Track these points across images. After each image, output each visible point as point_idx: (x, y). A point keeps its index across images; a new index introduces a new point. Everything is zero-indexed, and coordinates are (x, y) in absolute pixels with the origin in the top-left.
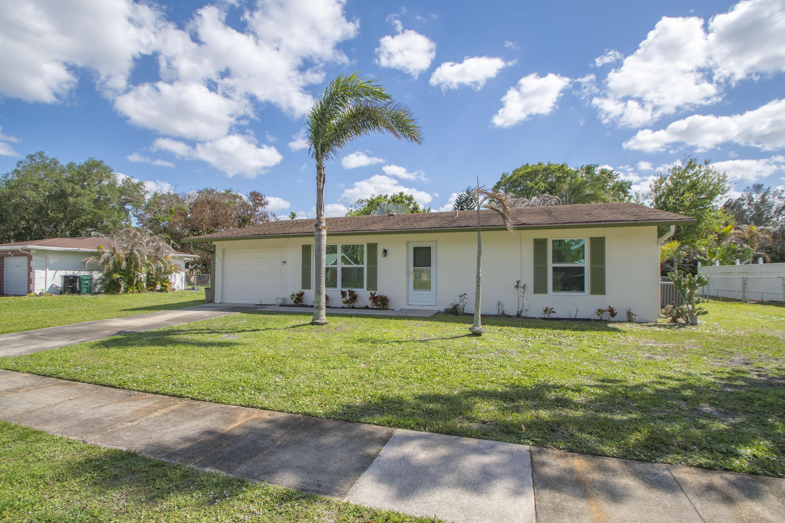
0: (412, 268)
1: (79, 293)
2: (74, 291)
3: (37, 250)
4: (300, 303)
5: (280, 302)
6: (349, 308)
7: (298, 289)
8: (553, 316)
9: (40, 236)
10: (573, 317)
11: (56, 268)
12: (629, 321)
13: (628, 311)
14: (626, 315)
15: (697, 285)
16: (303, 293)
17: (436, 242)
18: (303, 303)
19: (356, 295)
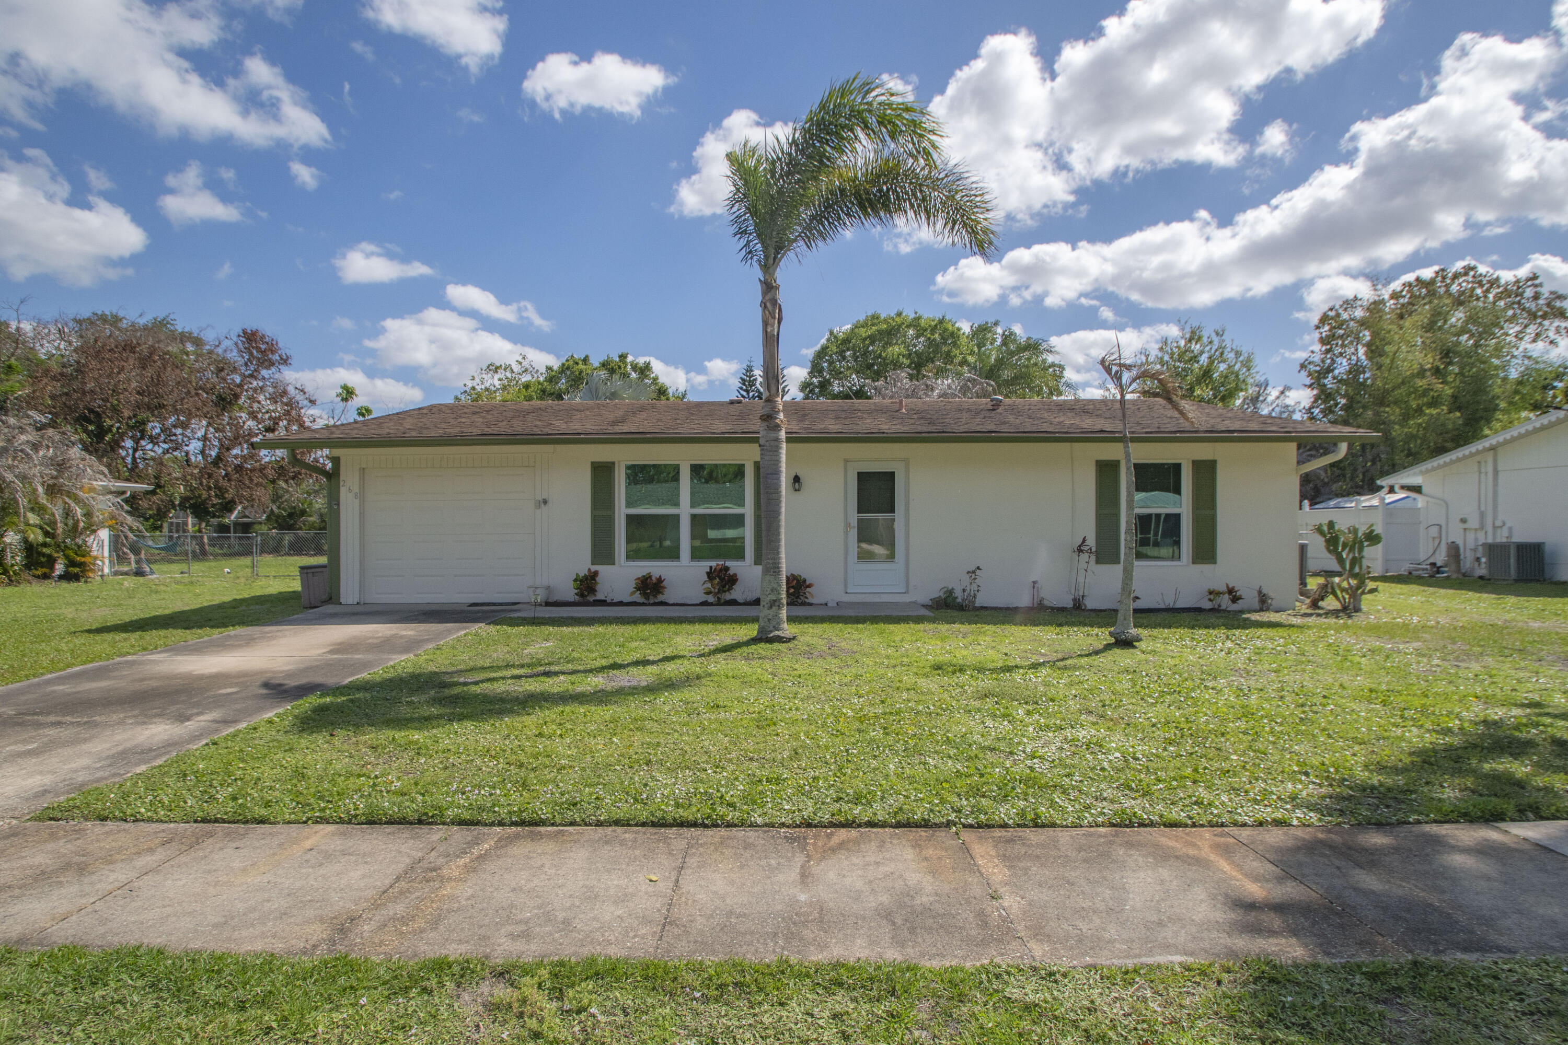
0: (854, 517)
4: (591, 598)
5: (540, 595)
6: (719, 603)
7: (584, 566)
10: (1171, 606)
12: (1261, 610)
13: (1260, 592)
14: (1257, 599)
15: (1366, 544)
16: (596, 573)
17: (906, 461)
18: (600, 596)
19: (735, 575)
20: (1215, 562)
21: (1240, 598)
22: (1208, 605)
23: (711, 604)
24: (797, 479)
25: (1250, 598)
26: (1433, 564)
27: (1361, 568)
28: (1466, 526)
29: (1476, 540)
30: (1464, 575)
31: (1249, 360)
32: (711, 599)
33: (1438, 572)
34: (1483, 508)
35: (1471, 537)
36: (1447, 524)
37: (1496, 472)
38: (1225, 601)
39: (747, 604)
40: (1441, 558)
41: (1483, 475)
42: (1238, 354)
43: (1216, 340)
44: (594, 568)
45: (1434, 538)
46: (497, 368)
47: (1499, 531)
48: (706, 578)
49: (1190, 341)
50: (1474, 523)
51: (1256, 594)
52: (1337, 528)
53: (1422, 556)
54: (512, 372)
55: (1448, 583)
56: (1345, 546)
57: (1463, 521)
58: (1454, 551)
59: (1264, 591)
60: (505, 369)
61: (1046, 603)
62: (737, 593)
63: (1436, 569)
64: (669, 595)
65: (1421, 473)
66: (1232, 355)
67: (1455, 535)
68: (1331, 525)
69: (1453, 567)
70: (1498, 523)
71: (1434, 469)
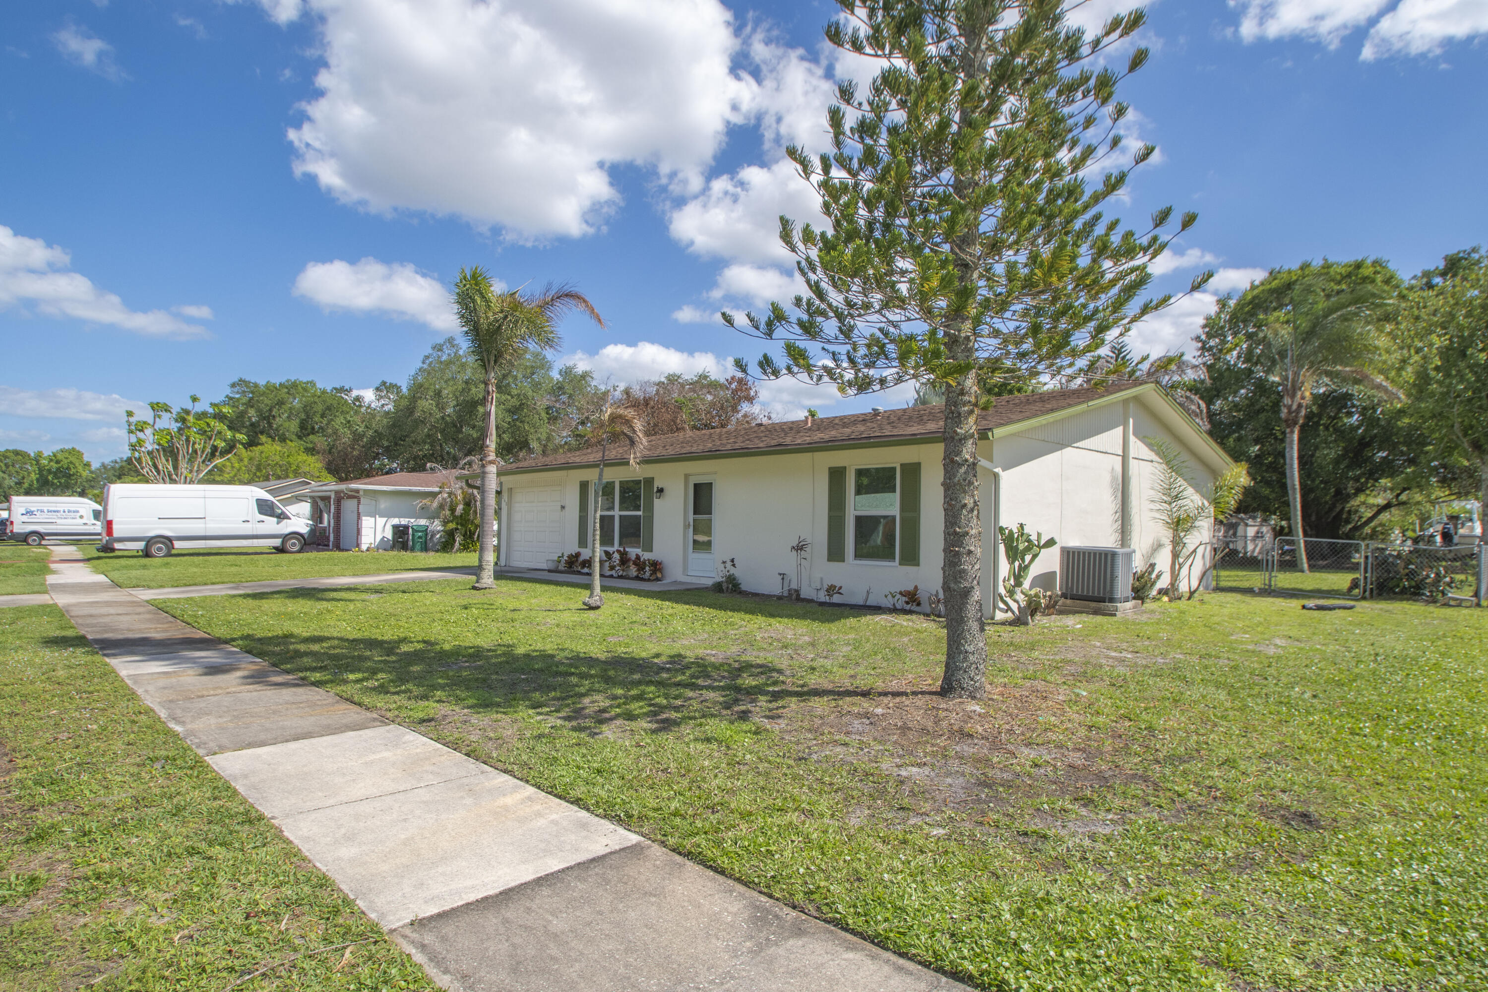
0: (691, 517)
1: (412, 550)
2: (404, 547)
3: (365, 490)
4: (575, 569)
8: (836, 599)
9: (366, 474)
10: (861, 603)
11: (388, 515)
16: (579, 553)
17: (717, 474)
20: (918, 565)
21: (919, 600)
24: (659, 490)
38: (898, 601)
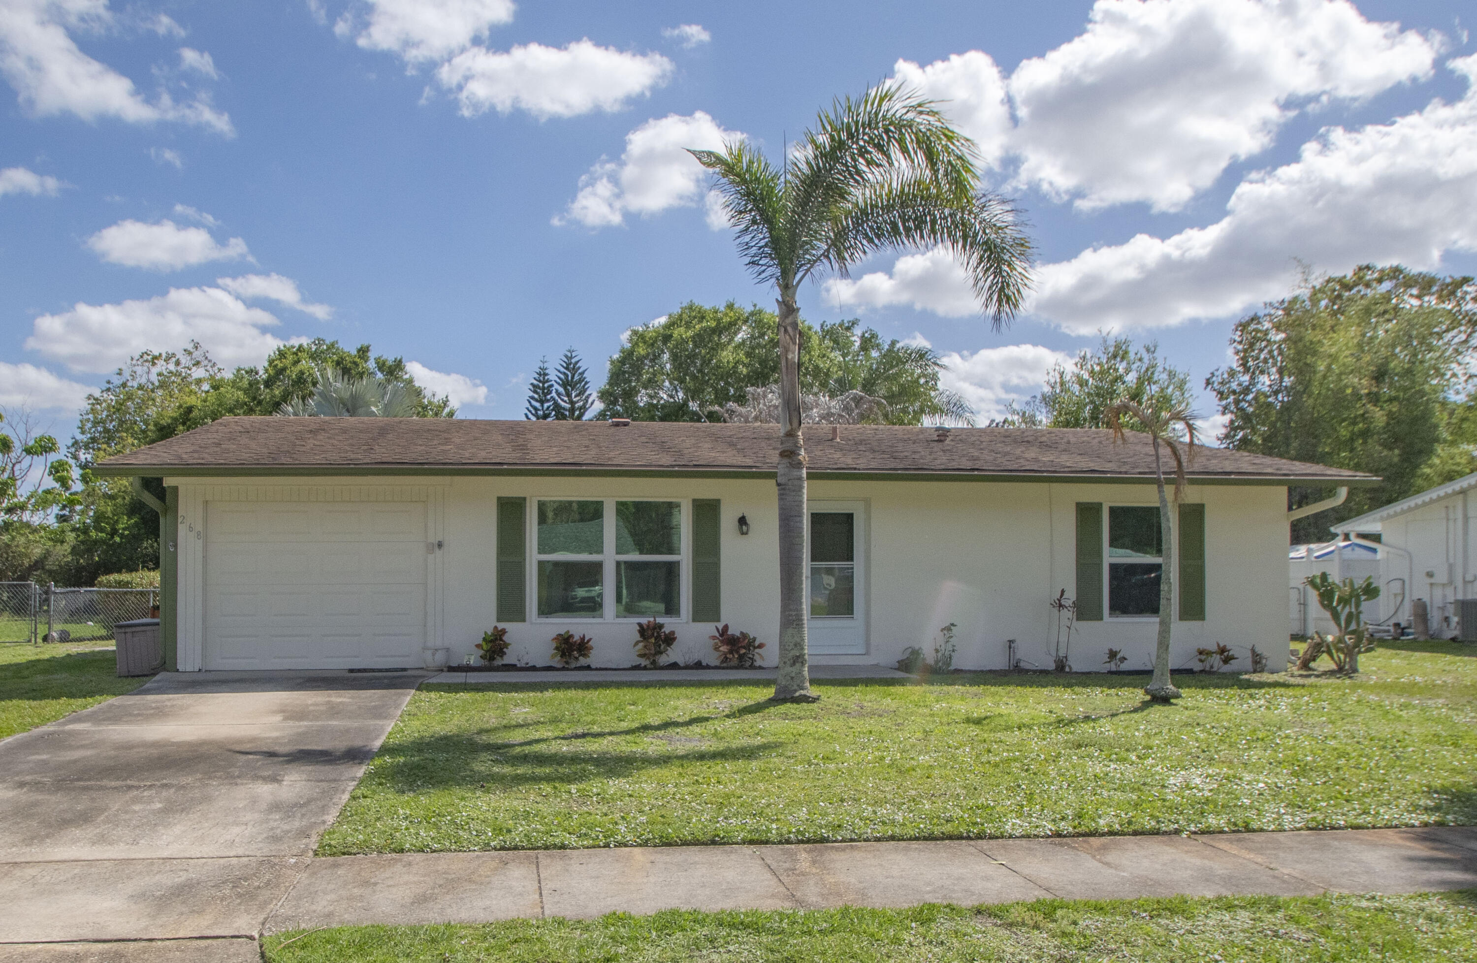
0: (808, 564)
4: (499, 662)
5: (440, 658)
6: (655, 666)
7: (488, 622)
8: (1124, 667)
12: (1255, 672)
13: (1253, 650)
14: (1250, 660)
15: (1363, 598)
16: (504, 632)
17: (867, 502)
18: (508, 660)
19: (673, 633)
20: (1203, 619)
21: (1233, 658)
22: (1197, 666)
23: (645, 668)
24: (742, 521)
25: (1243, 660)
26: (1397, 625)
27: (1358, 624)
28: (1433, 581)
29: (1445, 596)
30: (1432, 637)
31: (1183, 382)
32: (644, 662)
33: (1403, 634)
34: (1451, 561)
35: (1438, 593)
36: (1411, 576)
37: (1466, 518)
38: (1216, 661)
39: (687, 667)
40: (1405, 617)
41: (1451, 523)
42: (1172, 375)
43: (1146, 357)
44: (501, 626)
45: (1396, 595)
46: (155, 358)
47: (1469, 586)
48: (638, 637)
49: (1115, 357)
50: (1441, 577)
51: (1249, 654)
52: (1330, 580)
53: (1382, 617)
54: (178, 363)
55: (1414, 646)
56: (1340, 601)
57: (1430, 575)
58: (1421, 611)
59: (1259, 650)
60: (167, 360)
61: (1023, 665)
62: (673, 655)
63: (1401, 630)
64: (595, 659)
65: (1382, 519)
66: (1164, 376)
67: (1420, 591)
68: (1324, 576)
69: (1421, 628)
70: (1469, 577)
71: (1396, 514)
